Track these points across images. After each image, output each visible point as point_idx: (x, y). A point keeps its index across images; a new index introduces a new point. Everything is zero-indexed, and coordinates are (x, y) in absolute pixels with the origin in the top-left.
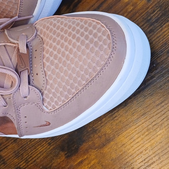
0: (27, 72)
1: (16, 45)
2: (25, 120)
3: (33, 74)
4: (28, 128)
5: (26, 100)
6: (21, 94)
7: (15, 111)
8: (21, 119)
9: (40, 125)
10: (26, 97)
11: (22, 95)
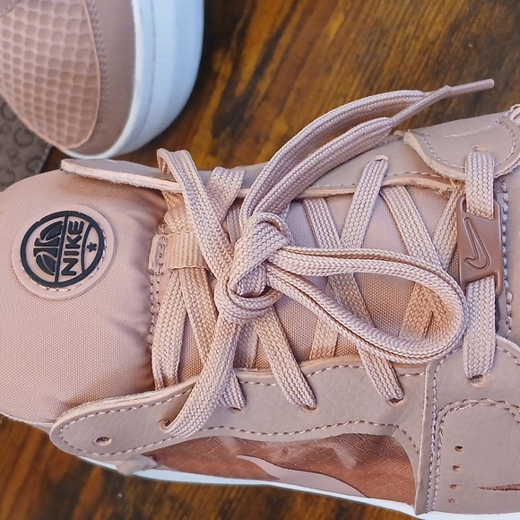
0: (493, 283)
1: (449, 186)
2: (457, 458)
3: (510, 295)
4: (458, 488)
5: (478, 389)
6: (466, 364)
7: (426, 424)
8: (442, 453)
9: (506, 483)
10: (477, 377)
11: (466, 369)
